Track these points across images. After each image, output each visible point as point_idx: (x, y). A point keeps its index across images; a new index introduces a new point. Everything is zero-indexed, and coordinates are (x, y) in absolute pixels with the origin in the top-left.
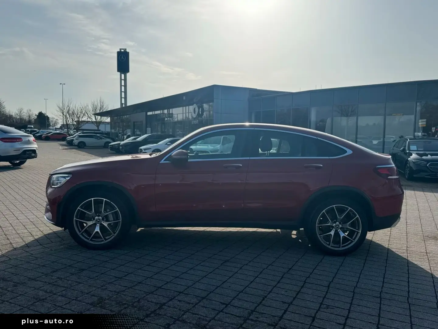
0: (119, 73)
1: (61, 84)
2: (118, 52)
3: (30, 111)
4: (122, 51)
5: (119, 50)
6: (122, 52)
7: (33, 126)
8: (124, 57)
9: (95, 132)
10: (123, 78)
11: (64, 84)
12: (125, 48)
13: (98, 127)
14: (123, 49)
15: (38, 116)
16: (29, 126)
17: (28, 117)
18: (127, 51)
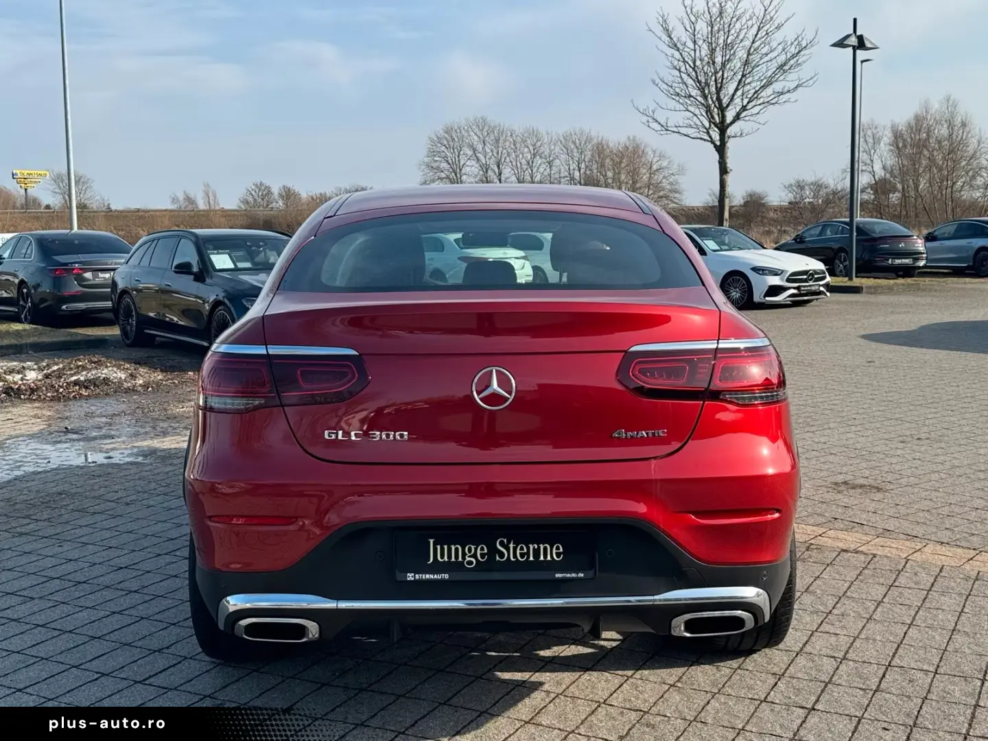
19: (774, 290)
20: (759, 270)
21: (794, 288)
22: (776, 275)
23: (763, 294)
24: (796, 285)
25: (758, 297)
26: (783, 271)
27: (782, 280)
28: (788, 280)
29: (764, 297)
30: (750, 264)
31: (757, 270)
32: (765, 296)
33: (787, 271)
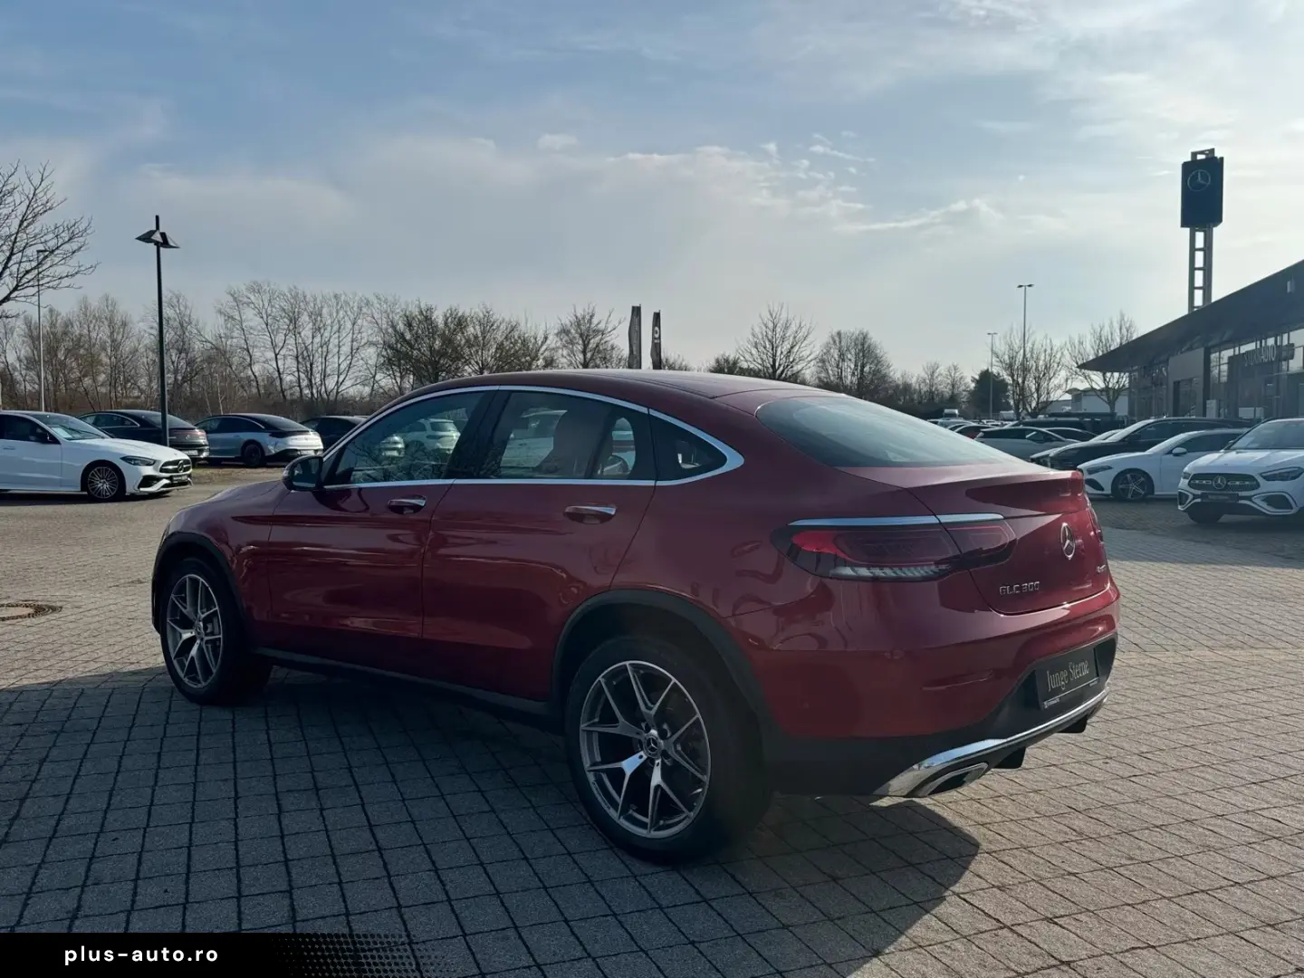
0: (1187, 231)
1: (1020, 286)
2: (1185, 165)
3: (955, 368)
4: (1200, 157)
5: (1189, 159)
6: (1201, 160)
7: (957, 411)
8: (1205, 177)
9: (1059, 419)
10: (1200, 242)
11: (1030, 286)
12: (1209, 147)
13: (1112, 403)
14: (1202, 153)
15: (978, 382)
16: (946, 411)
17: (950, 387)
18: (1218, 154)
19: (148, 481)
20: (131, 460)
21: (167, 478)
22: (149, 465)
23: (138, 484)
24: (168, 475)
25: (131, 487)
26: (155, 461)
27: (155, 469)
28: (162, 471)
29: (139, 488)
30: (119, 454)
31: (127, 459)
32: (140, 486)
33: (159, 461)
